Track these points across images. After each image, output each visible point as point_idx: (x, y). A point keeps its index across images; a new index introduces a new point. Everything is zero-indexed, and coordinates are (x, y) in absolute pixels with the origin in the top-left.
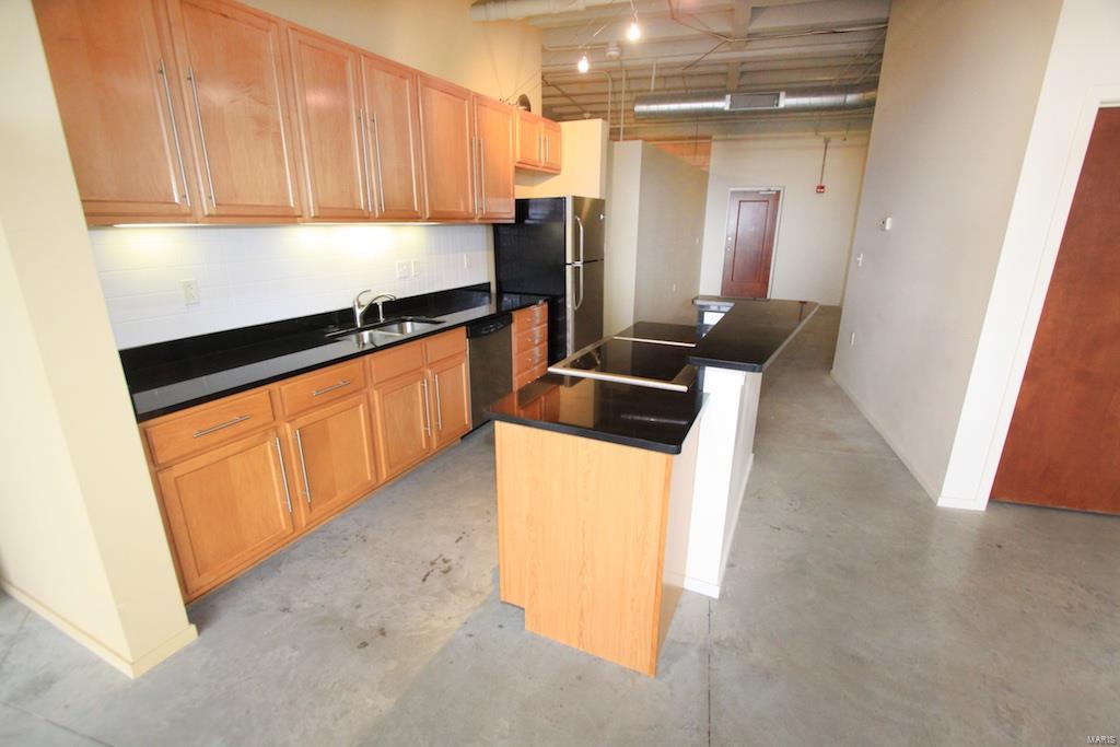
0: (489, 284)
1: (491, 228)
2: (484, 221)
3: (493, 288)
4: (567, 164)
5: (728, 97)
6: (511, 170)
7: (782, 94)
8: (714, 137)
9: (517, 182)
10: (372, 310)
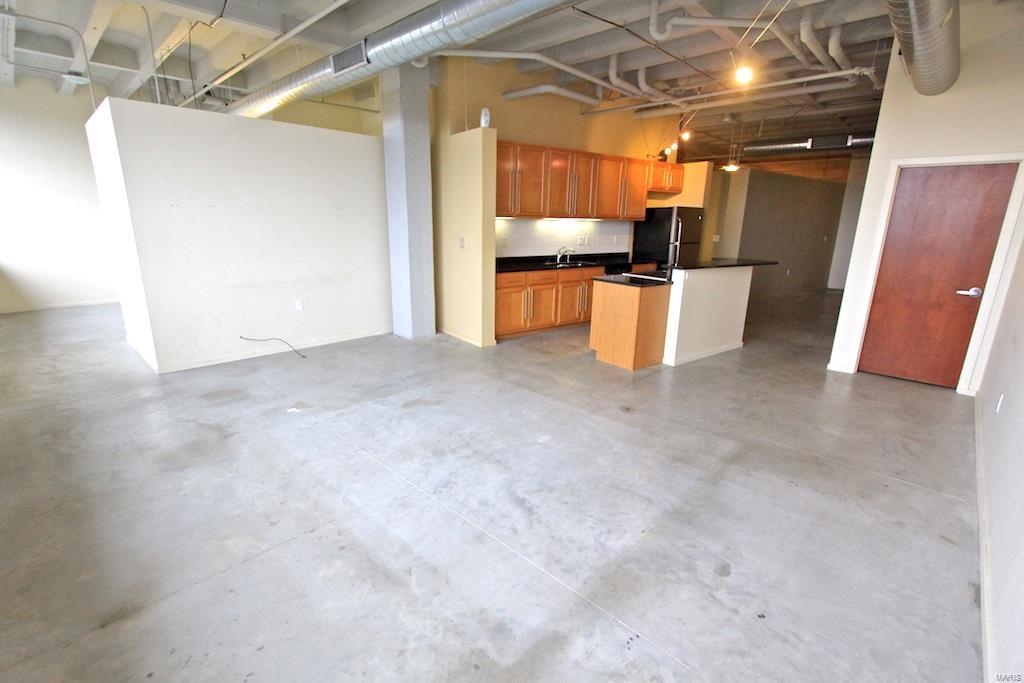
0: (628, 253)
1: (633, 224)
2: (627, 219)
3: (631, 256)
4: (686, 188)
5: (810, 140)
6: (645, 193)
7: (850, 137)
8: (854, 156)
9: (648, 198)
10: (564, 258)
